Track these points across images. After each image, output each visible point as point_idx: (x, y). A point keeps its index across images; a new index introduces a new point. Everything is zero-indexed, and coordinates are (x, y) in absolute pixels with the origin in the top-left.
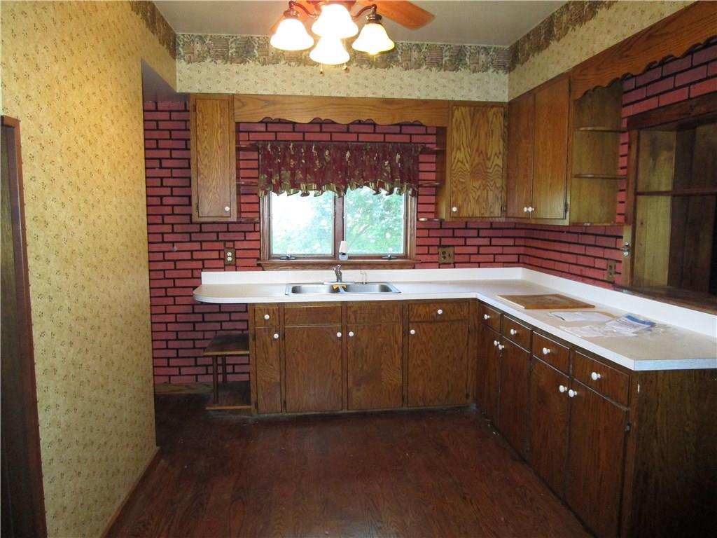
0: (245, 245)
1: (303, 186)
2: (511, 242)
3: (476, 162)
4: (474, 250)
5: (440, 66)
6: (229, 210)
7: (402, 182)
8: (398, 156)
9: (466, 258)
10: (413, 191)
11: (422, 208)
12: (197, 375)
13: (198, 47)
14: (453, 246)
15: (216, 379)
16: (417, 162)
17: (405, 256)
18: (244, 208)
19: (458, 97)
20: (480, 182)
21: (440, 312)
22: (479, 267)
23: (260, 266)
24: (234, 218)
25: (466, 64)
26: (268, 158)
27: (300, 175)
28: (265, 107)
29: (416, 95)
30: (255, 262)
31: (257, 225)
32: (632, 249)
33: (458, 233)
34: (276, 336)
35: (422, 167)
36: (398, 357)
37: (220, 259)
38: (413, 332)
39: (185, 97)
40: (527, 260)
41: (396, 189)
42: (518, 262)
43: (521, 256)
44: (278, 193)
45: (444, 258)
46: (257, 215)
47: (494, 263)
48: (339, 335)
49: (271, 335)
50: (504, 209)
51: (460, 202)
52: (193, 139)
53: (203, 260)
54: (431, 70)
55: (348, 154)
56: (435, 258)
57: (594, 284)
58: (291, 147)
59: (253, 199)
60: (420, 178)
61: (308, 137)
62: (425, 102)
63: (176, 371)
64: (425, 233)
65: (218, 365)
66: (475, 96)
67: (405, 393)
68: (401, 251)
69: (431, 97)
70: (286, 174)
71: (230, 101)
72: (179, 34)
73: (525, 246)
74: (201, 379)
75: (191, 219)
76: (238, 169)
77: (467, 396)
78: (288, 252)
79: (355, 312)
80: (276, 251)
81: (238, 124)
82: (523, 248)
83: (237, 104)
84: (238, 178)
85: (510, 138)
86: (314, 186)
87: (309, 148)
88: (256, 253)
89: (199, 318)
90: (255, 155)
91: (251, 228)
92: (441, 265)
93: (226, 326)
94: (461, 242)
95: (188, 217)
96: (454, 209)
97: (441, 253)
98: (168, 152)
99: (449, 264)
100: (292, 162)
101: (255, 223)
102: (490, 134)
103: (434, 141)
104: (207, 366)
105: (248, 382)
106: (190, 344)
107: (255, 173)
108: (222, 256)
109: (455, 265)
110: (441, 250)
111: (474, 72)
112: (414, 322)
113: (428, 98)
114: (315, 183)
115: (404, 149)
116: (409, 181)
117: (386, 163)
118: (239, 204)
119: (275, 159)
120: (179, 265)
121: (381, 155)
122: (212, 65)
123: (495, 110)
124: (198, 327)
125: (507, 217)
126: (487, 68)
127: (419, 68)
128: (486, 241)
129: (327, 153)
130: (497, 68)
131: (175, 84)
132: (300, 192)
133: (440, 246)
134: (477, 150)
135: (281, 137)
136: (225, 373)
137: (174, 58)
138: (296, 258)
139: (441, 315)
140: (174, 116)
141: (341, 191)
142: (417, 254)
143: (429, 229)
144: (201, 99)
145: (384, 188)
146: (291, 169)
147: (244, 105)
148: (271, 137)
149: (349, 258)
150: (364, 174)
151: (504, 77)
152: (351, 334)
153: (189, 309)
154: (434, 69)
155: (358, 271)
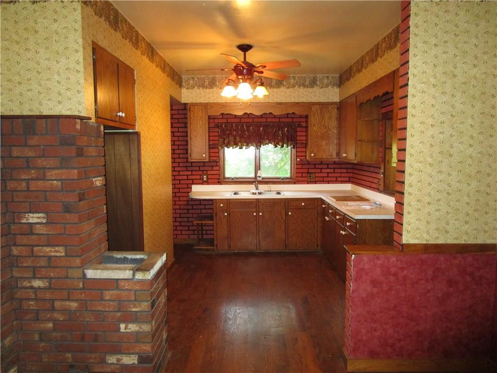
0: (213, 172)
1: (240, 144)
2: (345, 171)
3: (323, 131)
4: (326, 175)
5: (304, 86)
6: (205, 156)
7: (288, 141)
8: (286, 129)
9: (321, 179)
10: (294, 146)
11: (299, 154)
12: (189, 235)
13: (191, 82)
14: (315, 173)
15: (198, 237)
16: (296, 131)
17: (290, 178)
18: (212, 155)
19: (313, 100)
20: (325, 141)
21: (303, 204)
22: (328, 183)
23: (219, 183)
24: (207, 160)
25: (317, 84)
26: (223, 131)
27: (238, 139)
28: (221, 108)
29: (293, 100)
30: (217, 181)
31: (218, 163)
32: (384, 173)
33: (317, 166)
34: (226, 214)
35: (298, 134)
36: (283, 226)
37: (200, 179)
38: (290, 213)
39: (185, 104)
40: (354, 180)
41: (285, 145)
42: (349, 181)
43: (351, 178)
44: (228, 148)
45: (310, 179)
46: (218, 158)
47: (336, 181)
48: (255, 214)
49: (223, 214)
50: (338, 154)
51: (315, 151)
52: (189, 123)
53: (192, 180)
54: (300, 88)
55: (261, 128)
56: (305, 179)
57: (373, 190)
58: (234, 125)
59: (216, 150)
60: (298, 139)
61: (243, 120)
62: (297, 103)
63: (179, 232)
64: (300, 166)
65: (199, 230)
66: (322, 99)
67: (287, 242)
68: (288, 175)
69: (301, 101)
70: (231, 138)
71: (206, 106)
72: (183, 77)
73: (352, 173)
74: (191, 236)
75: (187, 160)
76: (209, 136)
77: (317, 246)
78: (233, 176)
79: (262, 204)
80: (227, 175)
81: (209, 116)
82: (351, 174)
83: (209, 107)
84: (209, 140)
85: (341, 119)
86: (245, 144)
87: (242, 126)
88: (217, 177)
89: (190, 207)
90: (217, 130)
91: (215, 164)
92: (308, 183)
93: (203, 211)
94: (319, 171)
95: (186, 159)
96: (312, 155)
97: (308, 176)
98: (177, 129)
99: (313, 182)
100: (235, 133)
101: (217, 162)
102: (330, 118)
103: (304, 121)
104: (194, 230)
105: (213, 239)
106: (186, 220)
107: (217, 138)
108: (202, 178)
109: (315, 182)
110: (309, 175)
111: (321, 88)
112: (290, 209)
113: (299, 101)
114: (245, 142)
115: (289, 125)
116: (292, 141)
117: (280, 132)
118: (210, 153)
119: (226, 131)
120: (182, 182)
121: (277, 129)
122: (198, 90)
123: (332, 106)
124: (190, 212)
125: (339, 158)
126: (328, 86)
127: (294, 87)
128: (332, 170)
129: (251, 128)
130: (333, 85)
131: (181, 99)
132: (238, 147)
133: (308, 173)
134: (324, 126)
135: (229, 121)
136: (202, 234)
137: (181, 88)
138: (237, 179)
139: (304, 206)
140: (180, 112)
141: (258, 147)
142: (296, 177)
143: (302, 165)
144: (193, 106)
145: (279, 144)
146: (234, 136)
147: (212, 107)
148: (225, 121)
149: (263, 179)
150: (269, 138)
151: (336, 90)
152: (261, 214)
153: (186, 203)
154: (301, 87)
155: (266, 186)
